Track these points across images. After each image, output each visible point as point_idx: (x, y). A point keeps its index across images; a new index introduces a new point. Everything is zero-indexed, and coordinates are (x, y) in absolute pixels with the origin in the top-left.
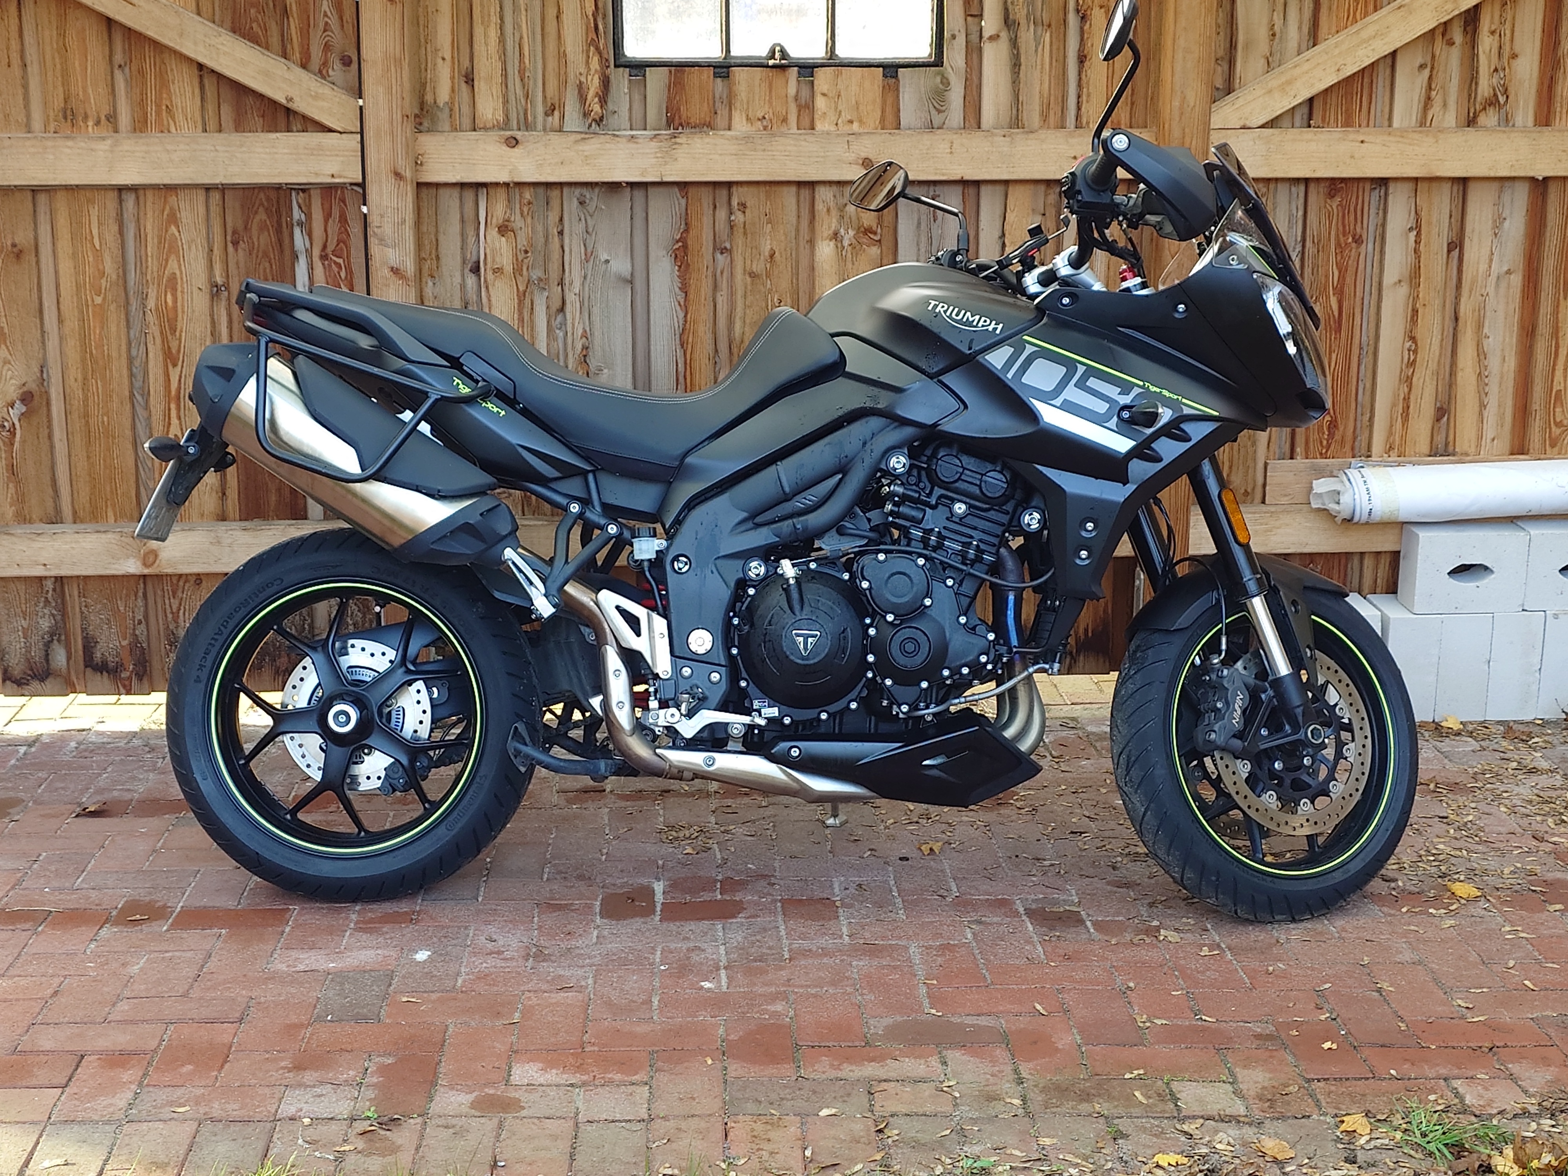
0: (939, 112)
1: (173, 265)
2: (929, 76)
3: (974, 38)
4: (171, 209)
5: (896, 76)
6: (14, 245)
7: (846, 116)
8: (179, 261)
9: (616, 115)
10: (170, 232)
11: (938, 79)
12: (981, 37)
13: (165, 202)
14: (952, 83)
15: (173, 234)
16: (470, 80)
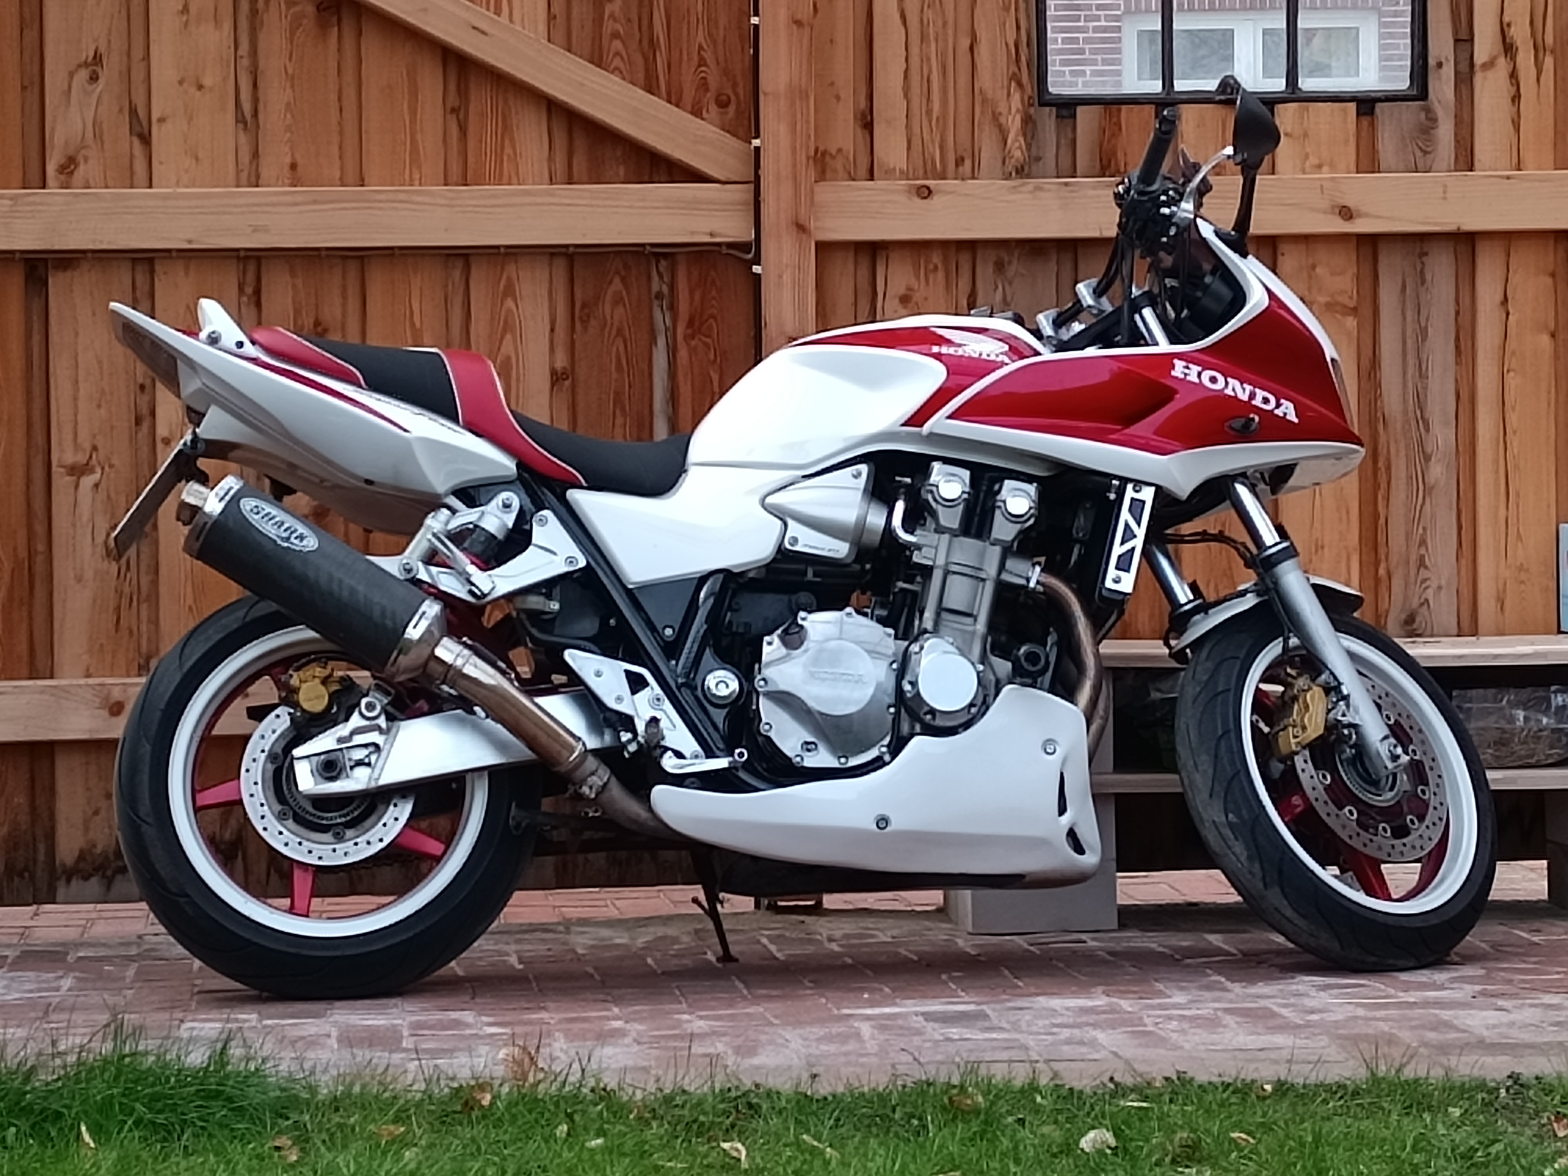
0: (1425, 153)
1: (507, 347)
2: (1410, 111)
3: (1464, 67)
4: (509, 279)
5: (1371, 112)
6: (317, 323)
7: (1313, 160)
8: (515, 341)
9: (1041, 163)
10: (506, 305)
11: (1423, 115)
12: (1472, 65)
13: (503, 269)
14: (1440, 121)
15: (509, 311)
16: (867, 123)
